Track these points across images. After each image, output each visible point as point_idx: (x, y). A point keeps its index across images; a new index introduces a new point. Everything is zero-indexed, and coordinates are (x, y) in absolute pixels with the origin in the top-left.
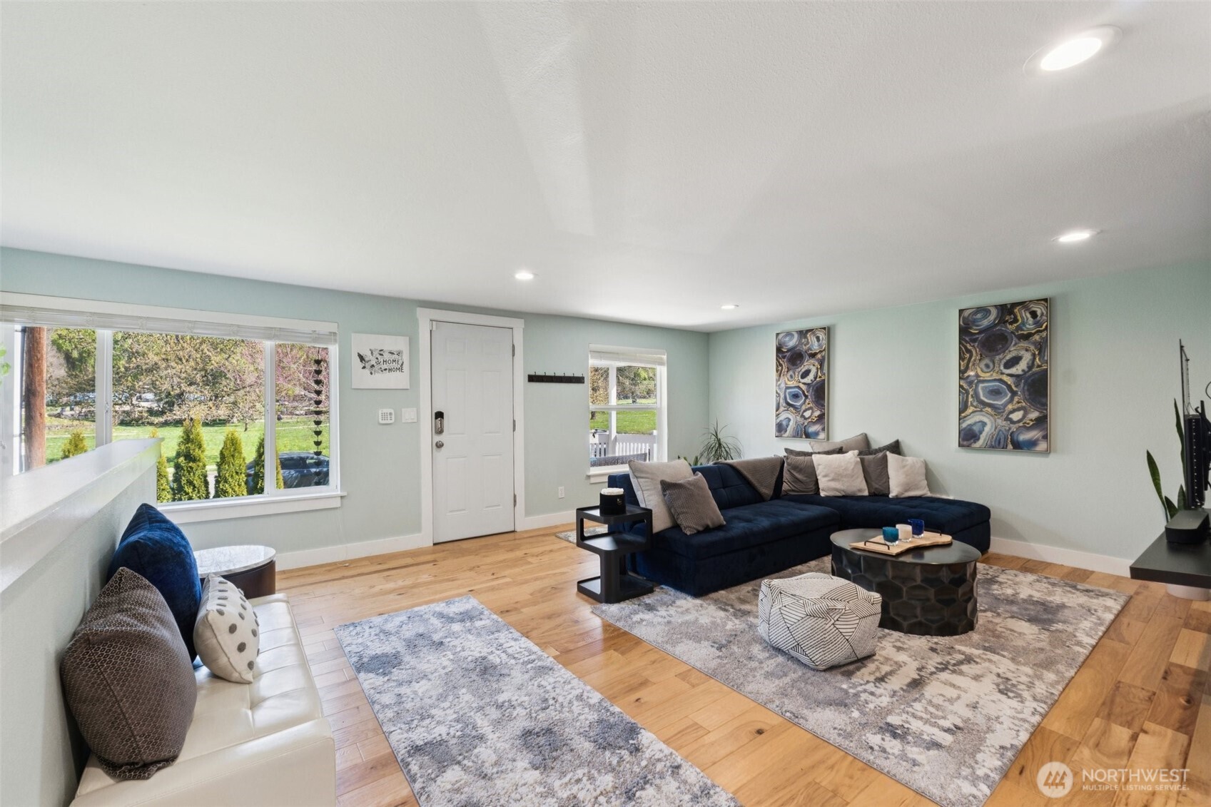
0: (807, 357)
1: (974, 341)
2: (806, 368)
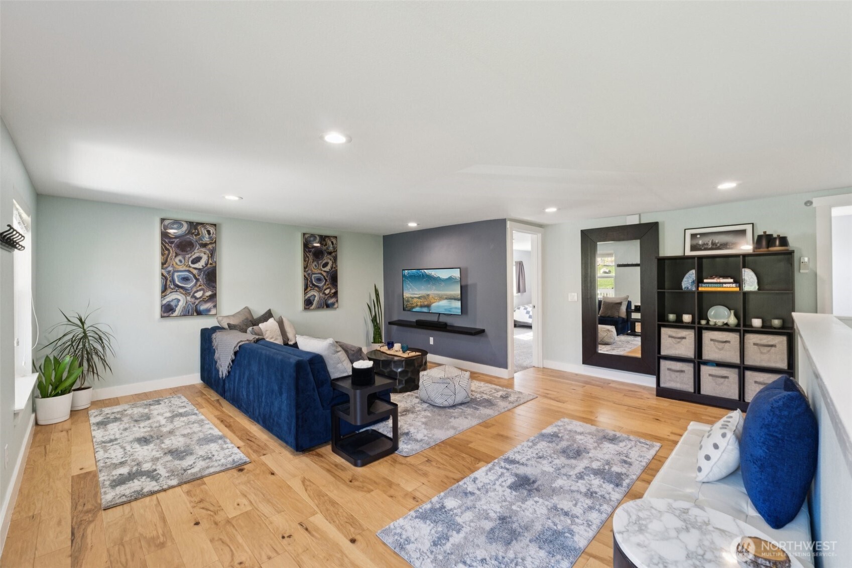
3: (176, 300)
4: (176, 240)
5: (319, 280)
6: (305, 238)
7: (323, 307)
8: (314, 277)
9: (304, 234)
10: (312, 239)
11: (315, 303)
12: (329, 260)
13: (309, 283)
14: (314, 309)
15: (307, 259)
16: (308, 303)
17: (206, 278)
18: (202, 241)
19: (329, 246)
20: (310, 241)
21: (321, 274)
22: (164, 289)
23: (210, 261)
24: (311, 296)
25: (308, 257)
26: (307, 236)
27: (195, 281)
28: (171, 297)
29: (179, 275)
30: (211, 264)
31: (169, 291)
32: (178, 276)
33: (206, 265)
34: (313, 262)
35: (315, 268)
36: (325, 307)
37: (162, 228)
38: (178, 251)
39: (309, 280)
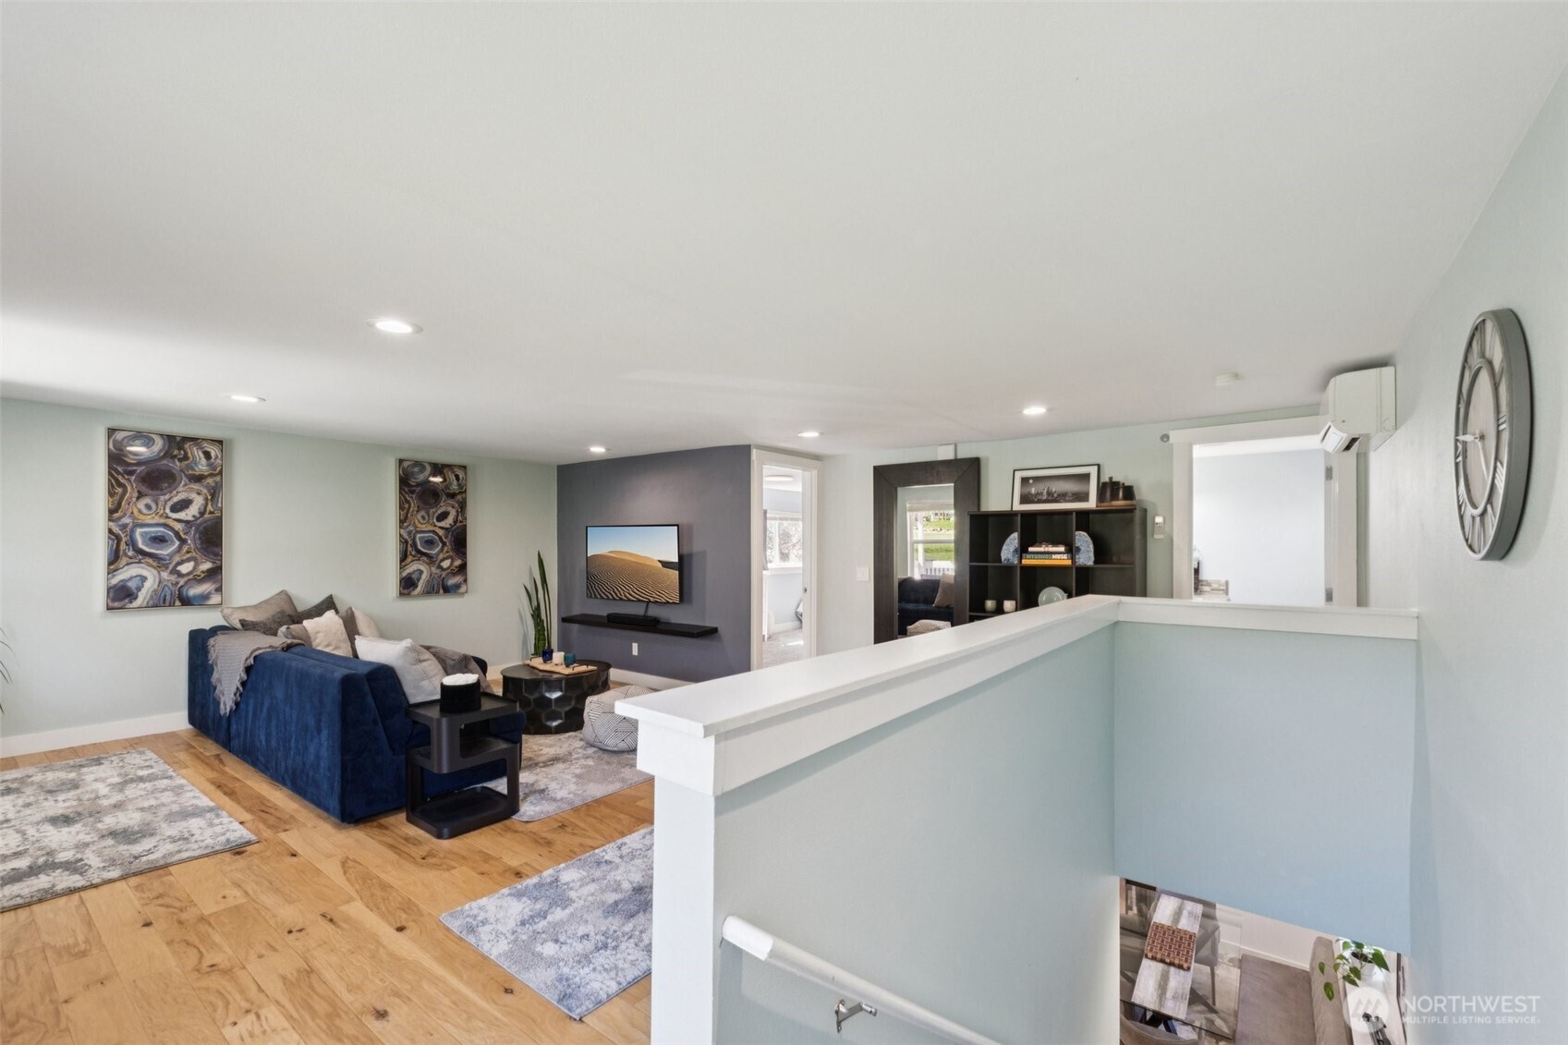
0: (185, 480)
1: (413, 492)
2: (182, 496)
3: (138, 578)
4: (139, 469)
5: (430, 543)
6: (403, 468)
7: (438, 592)
8: (421, 538)
9: (401, 461)
10: (416, 469)
11: (421, 585)
12: (450, 509)
13: (410, 549)
14: (418, 596)
15: (407, 506)
16: (408, 585)
17: (200, 538)
18: (193, 469)
19: (451, 484)
20: (413, 473)
21: (434, 532)
22: (114, 559)
23: (210, 508)
24: (414, 571)
25: (408, 502)
26: (406, 464)
27: (177, 543)
28: (127, 573)
29: (146, 533)
30: (211, 513)
31: (124, 560)
32: (143, 535)
33: (202, 514)
34: (417, 511)
35: (421, 521)
36: (441, 591)
37: (111, 447)
38: (144, 489)
39: (410, 542)
